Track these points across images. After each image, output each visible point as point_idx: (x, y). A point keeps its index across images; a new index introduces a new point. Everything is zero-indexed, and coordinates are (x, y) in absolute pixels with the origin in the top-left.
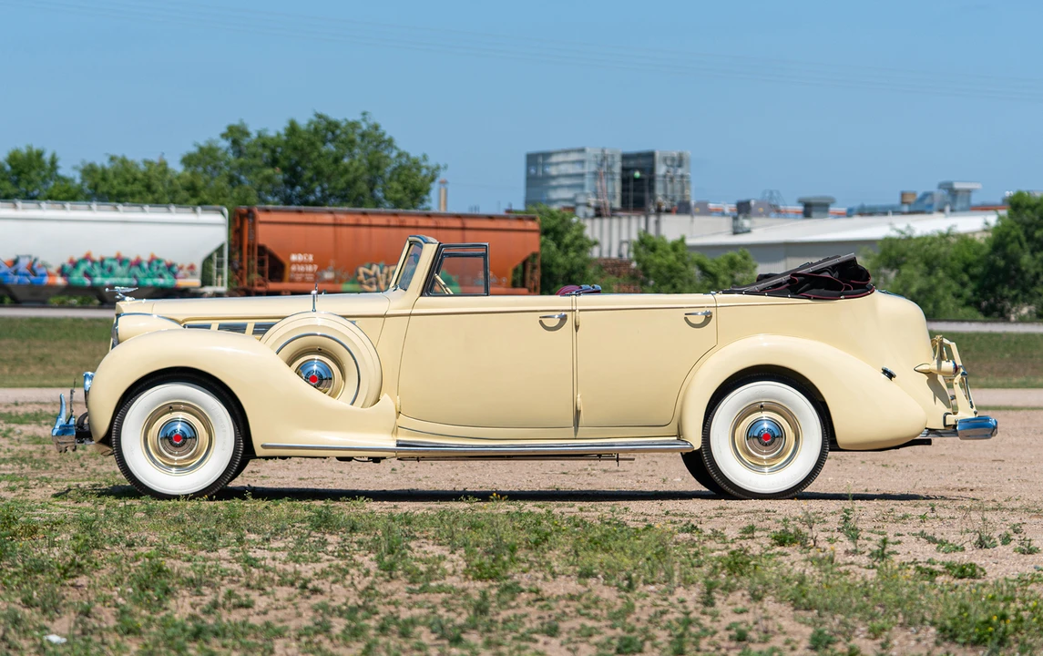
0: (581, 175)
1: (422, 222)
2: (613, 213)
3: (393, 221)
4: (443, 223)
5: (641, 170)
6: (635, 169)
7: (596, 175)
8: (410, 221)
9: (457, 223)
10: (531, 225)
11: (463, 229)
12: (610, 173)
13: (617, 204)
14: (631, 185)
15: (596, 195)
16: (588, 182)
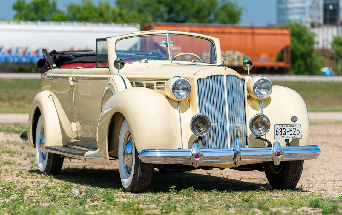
0: (304, 8)
1: (233, 30)
2: (319, 26)
3: (220, 30)
4: (243, 31)
5: (333, 5)
6: (329, 5)
7: (311, 8)
8: (227, 30)
9: (249, 31)
10: (286, 32)
11: (253, 34)
12: (318, 6)
13: (321, 21)
14: (328, 12)
15: (311, 17)
16: (307, 11)
